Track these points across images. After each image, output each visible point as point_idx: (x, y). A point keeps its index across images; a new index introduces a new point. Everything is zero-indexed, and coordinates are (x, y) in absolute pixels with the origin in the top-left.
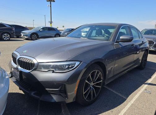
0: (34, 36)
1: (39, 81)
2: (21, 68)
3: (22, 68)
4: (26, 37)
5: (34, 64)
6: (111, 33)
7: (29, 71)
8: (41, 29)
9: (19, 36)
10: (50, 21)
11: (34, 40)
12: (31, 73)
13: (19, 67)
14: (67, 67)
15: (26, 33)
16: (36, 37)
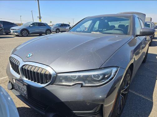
0: (25, 32)
1: (63, 101)
2: (27, 79)
3: (29, 79)
4: (16, 34)
5: (50, 75)
6: (128, 26)
7: (43, 85)
8: (31, 25)
9: (8, 33)
10: (39, 16)
11: (25, 36)
12: (46, 88)
13: (25, 79)
14: (101, 77)
15: (15, 29)
16: (26, 33)
